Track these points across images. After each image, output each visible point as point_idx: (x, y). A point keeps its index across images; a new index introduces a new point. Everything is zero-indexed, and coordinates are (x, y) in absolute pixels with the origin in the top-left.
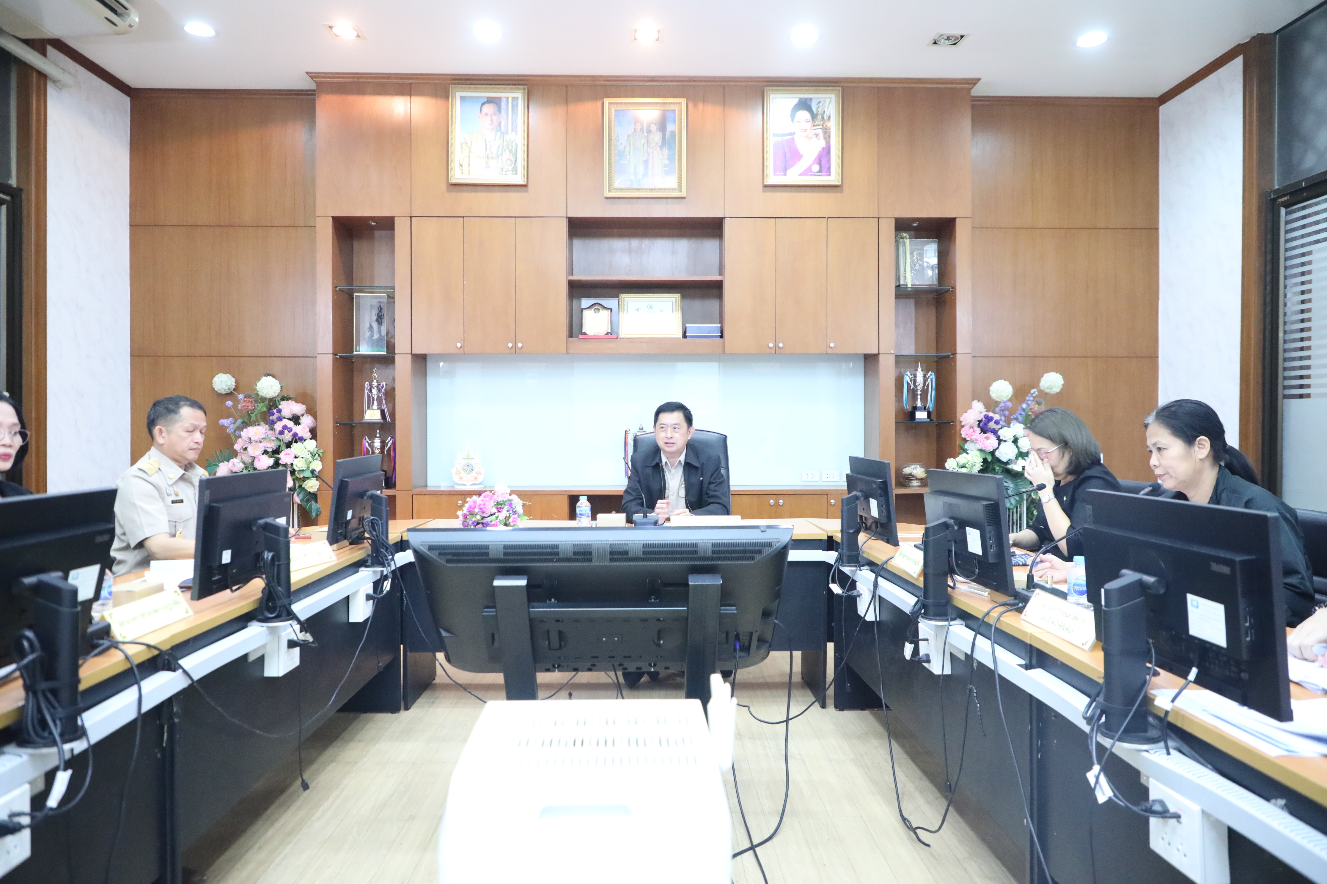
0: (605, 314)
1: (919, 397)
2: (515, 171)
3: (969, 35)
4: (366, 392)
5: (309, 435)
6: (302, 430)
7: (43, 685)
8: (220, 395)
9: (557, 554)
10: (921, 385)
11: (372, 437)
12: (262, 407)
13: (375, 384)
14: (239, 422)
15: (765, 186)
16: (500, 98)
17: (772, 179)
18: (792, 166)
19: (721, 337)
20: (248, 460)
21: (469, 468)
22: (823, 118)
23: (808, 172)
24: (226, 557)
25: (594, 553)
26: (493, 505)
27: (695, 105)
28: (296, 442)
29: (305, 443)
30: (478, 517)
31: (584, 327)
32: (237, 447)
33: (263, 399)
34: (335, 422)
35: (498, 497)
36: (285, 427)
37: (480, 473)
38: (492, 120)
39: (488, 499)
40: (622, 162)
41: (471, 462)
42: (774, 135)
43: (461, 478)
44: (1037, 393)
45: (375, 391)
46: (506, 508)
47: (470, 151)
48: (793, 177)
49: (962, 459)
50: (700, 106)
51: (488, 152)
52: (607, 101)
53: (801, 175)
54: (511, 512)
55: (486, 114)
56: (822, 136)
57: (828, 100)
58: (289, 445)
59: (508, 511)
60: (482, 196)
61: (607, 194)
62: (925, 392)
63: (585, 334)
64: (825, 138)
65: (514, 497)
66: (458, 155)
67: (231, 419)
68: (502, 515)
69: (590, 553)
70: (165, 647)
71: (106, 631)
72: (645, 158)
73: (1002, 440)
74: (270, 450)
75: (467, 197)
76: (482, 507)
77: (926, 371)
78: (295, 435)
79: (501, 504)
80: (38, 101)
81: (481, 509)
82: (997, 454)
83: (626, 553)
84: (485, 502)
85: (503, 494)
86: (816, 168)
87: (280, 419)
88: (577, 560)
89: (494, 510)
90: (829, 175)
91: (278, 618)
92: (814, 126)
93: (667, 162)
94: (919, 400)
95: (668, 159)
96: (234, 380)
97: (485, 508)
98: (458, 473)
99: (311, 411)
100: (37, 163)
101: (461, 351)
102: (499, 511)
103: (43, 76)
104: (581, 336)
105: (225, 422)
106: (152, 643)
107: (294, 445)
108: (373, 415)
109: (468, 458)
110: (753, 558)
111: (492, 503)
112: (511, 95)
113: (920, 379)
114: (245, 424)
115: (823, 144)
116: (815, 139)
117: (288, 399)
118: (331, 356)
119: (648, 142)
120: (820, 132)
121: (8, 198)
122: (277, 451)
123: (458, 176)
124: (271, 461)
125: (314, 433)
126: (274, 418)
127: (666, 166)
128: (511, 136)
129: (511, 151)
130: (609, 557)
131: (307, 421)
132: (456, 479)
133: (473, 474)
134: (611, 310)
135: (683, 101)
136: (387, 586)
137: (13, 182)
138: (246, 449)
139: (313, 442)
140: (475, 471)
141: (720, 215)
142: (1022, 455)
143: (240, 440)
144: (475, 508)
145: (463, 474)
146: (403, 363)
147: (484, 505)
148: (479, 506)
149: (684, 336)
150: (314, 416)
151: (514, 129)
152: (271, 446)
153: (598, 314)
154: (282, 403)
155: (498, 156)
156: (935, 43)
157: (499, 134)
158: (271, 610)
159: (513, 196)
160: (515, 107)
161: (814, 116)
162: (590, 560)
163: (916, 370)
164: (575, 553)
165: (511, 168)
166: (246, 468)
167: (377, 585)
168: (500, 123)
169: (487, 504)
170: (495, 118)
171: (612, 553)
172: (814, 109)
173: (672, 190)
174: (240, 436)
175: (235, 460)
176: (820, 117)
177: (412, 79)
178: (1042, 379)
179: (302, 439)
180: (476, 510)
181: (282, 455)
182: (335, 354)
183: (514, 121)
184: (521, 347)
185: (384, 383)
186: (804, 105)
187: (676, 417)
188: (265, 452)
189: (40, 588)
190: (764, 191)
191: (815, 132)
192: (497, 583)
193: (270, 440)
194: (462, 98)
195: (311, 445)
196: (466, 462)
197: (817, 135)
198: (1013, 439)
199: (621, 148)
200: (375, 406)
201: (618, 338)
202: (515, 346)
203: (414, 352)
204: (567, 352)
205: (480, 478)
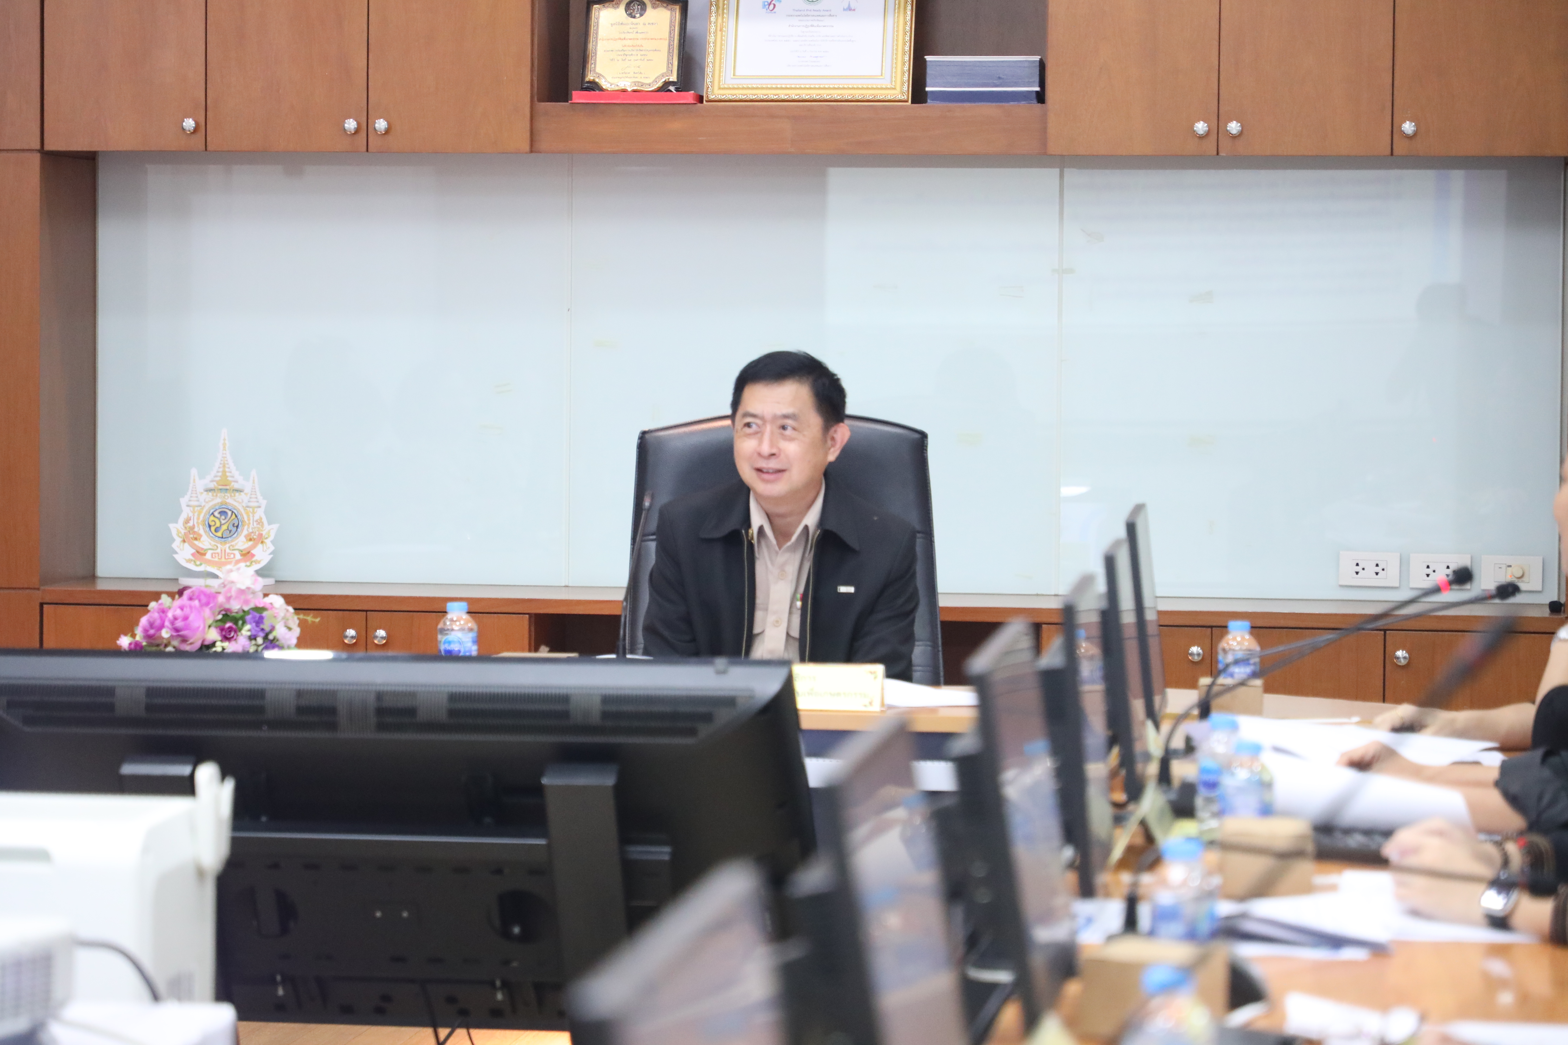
0: (659, 20)
9: (261, 710)
19: (1040, 97)
26: (210, 621)
31: (590, 66)
35: (229, 599)
37: (257, 539)
39: (196, 603)
41: (233, 501)
43: (200, 553)
46: (246, 630)
54: (260, 640)
59: (252, 638)
63: (594, 86)
65: (277, 602)
69: (332, 711)
76: (179, 624)
79: (235, 620)
81: (177, 630)
83: (411, 712)
84: (187, 610)
85: (241, 592)
89: (213, 635)
97: (186, 628)
98: (191, 536)
101: (197, 142)
102: (226, 638)
104: (577, 97)
109: (224, 487)
110: (692, 732)
111: (209, 616)
130: (373, 720)
132: (184, 554)
133: (241, 542)
144: (162, 626)
145: (206, 542)
147: (186, 618)
148: (172, 623)
149: (919, 94)
153: (639, 20)
162: (333, 726)
164: (300, 709)
169: (191, 618)
171: (381, 711)
184: (387, 131)
187: (790, 396)
196: (216, 500)
201: (700, 99)
202: (365, 127)
203: (52, 145)
204: (533, 148)
205: (262, 555)
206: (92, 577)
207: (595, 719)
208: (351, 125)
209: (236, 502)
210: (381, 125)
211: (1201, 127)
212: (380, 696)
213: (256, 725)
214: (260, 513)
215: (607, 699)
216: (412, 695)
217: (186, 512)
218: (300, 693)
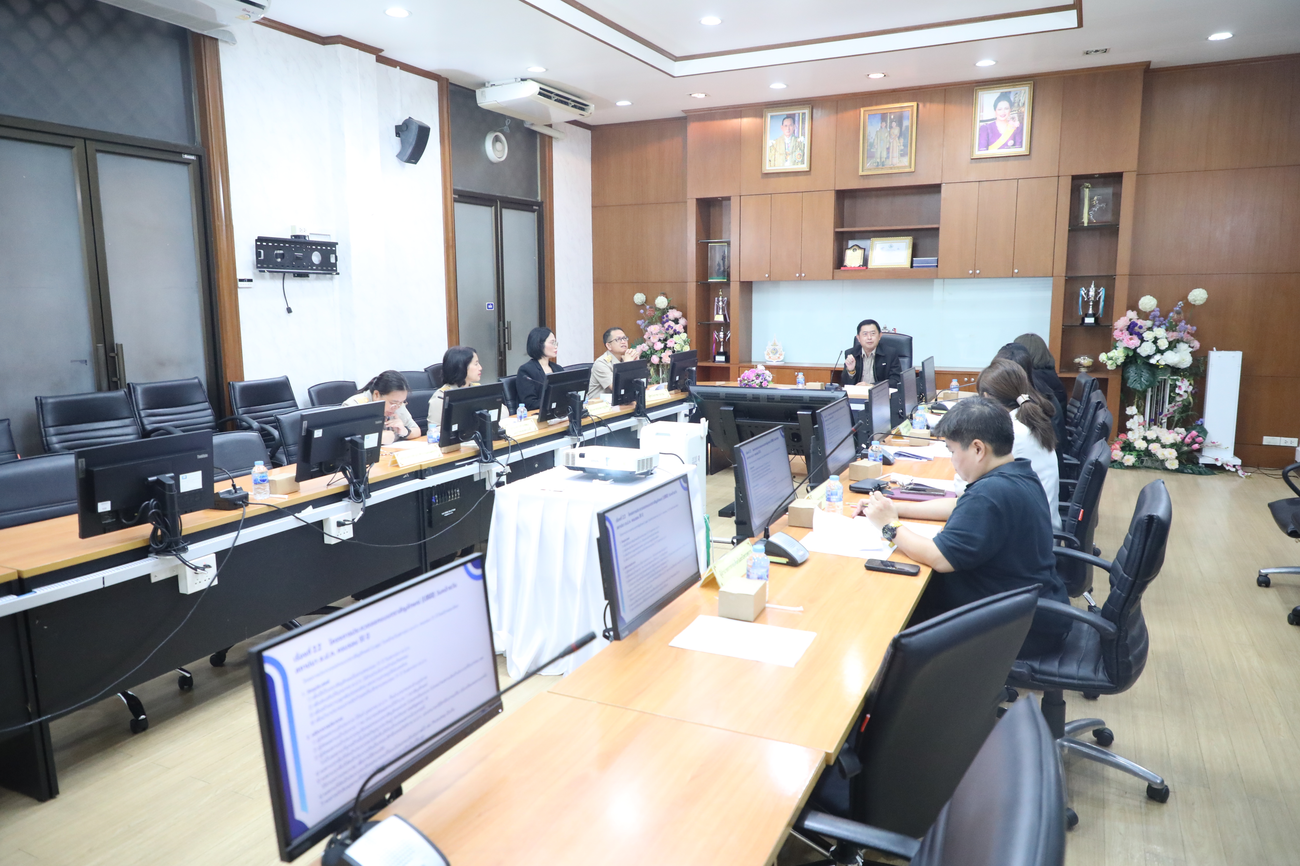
0: (860, 253)
1: (1091, 307)
2: (803, 162)
3: (1110, 49)
4: (716, 303)
5: (683, 330)
6: (679, 328)
7: (573, 421)
8: (637, 306)
9: (746, 398)
10: (1093, 299)
11: (719, 331)
12: (658, 314)
13: (720, 299)
14: (647, 322)
15: (972, 159)
16: (794, 114)
17: (978, 153)
18: (993, 142)
19: (937, 266)
20: (651, 344)
21: (775, 351)
22: (1019, 105)
23: (1005, 146)
24: (623, 392)
25: (761, 398)
26: (754, 376)
27: (924, 106)
28: (676, 334)
29: (681, 335)
30: (746, 382)
31: (845, 262)
32: (645, 337)
33: (659, 309)
34: (697, 322)
35: (758, 371)
36: (669, 326)
37: (781, 355)
38: (789, 129)
40: (872, 150)
42: (981, 121)
43: (770, 357)
44: (1182, 305)
45: (721, 303)
46: (761, 378)
47: (776, 150)
48: (994, 150)
49: (1113, 353)
50: (928, 105)
51: (787, 151)
52: (862, 110)
53: (1000, 148)
54: (763, 379)
55: (786, 126)
56: (1017, 118)
57: (1023, 91)
58: (672, 336)
60: (783, 179)
61: (861, 173)
62: (1096, 303)
63: (845, 266)
64: (1019, 120)
65: (768, 372)
66: (768, 154)
67: (643, 320)
68: (758, 381)
69: (759, 398)
70: (603, 419)
71: (587, 411)
72: (888, 146)
73: (1145, 341)
74: (662, 339)
75: (773, 181)
77: (1097, 287)
78: (675, 330)
79: (759, 375)
80: (549, 150)
82: (1138, 350)
83: (774, 399)
84: (749, 374)
85: (761, 370)
86: (1011, 143)
87: (667, 321)
88: (755, 401)
89: (754, 378)
90: (1021, 147)
91: (641, 416)
92: (1011, 112)
93: (902, 148)
94: (1091, 309)
95: (903, 146)
96: (645, 296)
98: (768, 354)
99: (685, 316)
100: (549, 186)
101: (769, 279)
103: (551, 138)
104: (842, 268)
105: (639, 322)
106: (599, 416)
107: (675, 336)
108: (719, 318)
109: (775, 344)
112: (801, 112)
113: (1092, 293)
114: (651, 323)
115: (1017, 124)
116: (1011, 122)
117: (672, 308)
118: (695, 283)
119: (890, 135)
120: (1016, 116)
121: (537, 208)
122: (665, 340)
123: (768, 167)
124: (662, 346)
125: (685, 328)
126: (664, 320)
127: (901, 150)
128: (801, 139)
129: (800, 149)
131: (682, 321)
132: (767, 358)
133: (778, 355)
134: (865, 249)
135: (914, 104)
136: (694, 411)
137: (539, 199)
138: (650, 338)
139: (685, 335)
140: (778, 353)
141: (938, 182)
142: (1159, 351)
143: (647, 333)
145: (771, 355)
146: (735, 287)
148: (747, 376)
149: (912, 266)
150: (686, 318)
151: (803, 134)
152: (662, 337)
153: (855, 253)
154: (670, 311)
155: (792, 153)
156: (1087, 54)
157: (793, 138)
158: (639, 413)
159: (802, 178)
160: (803, 119)
161: (1012, 104)
162: (759, 401)
163: (1090, 287)
164: (753, 398)
165: (800, 160)
166: (650, 349)
167: (691, 411)
168: (794, 131)
170: (791, 128)
171: (768, 399)
172: (1012, 99)
173: (905, 167)
174: (647, 331)
175: (644, 345)
176: (1016, 105)
177: (742, 107)
178: (1191, 293)
179: (679, 333)
180: (745, 378)
181: (668, 342)
182: (697, 282)
183: (803, 128)
184: (805, 276)
185: (726, 298)
186: (1004, 97)
187: (871, 327)
188: (660, 340)
189: (572, 395)
190: (971, 163)
191: (1012, 116)
192: (722, 408)
193: (662, 333)
194: (772, 117)
195: (684, 336)
196: (773, 347)
197: (1013, 118)
198: (1153, 339)
199: (872, 140)
200: (721, 313)
201: (867, 268)
202: (800, 275)
203: (741, 280)
204: (833, 279)
205: (782, 358)
206: (751, 361)
207: (808, 401)
208: (797, 275)
209: (776, 347)
210: (803, 275)
211: (971, 272)
212: (768, 396)
213: (746, 401)
214: (781, 350)
215: (810, 397)
216: (774, 396)
217: (767, 350)
218: (753, 395)
